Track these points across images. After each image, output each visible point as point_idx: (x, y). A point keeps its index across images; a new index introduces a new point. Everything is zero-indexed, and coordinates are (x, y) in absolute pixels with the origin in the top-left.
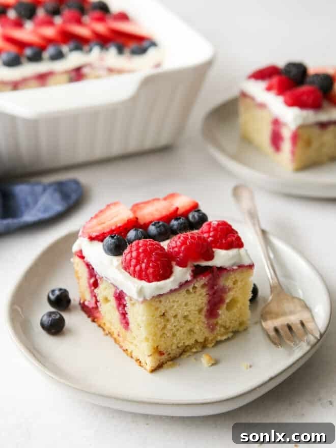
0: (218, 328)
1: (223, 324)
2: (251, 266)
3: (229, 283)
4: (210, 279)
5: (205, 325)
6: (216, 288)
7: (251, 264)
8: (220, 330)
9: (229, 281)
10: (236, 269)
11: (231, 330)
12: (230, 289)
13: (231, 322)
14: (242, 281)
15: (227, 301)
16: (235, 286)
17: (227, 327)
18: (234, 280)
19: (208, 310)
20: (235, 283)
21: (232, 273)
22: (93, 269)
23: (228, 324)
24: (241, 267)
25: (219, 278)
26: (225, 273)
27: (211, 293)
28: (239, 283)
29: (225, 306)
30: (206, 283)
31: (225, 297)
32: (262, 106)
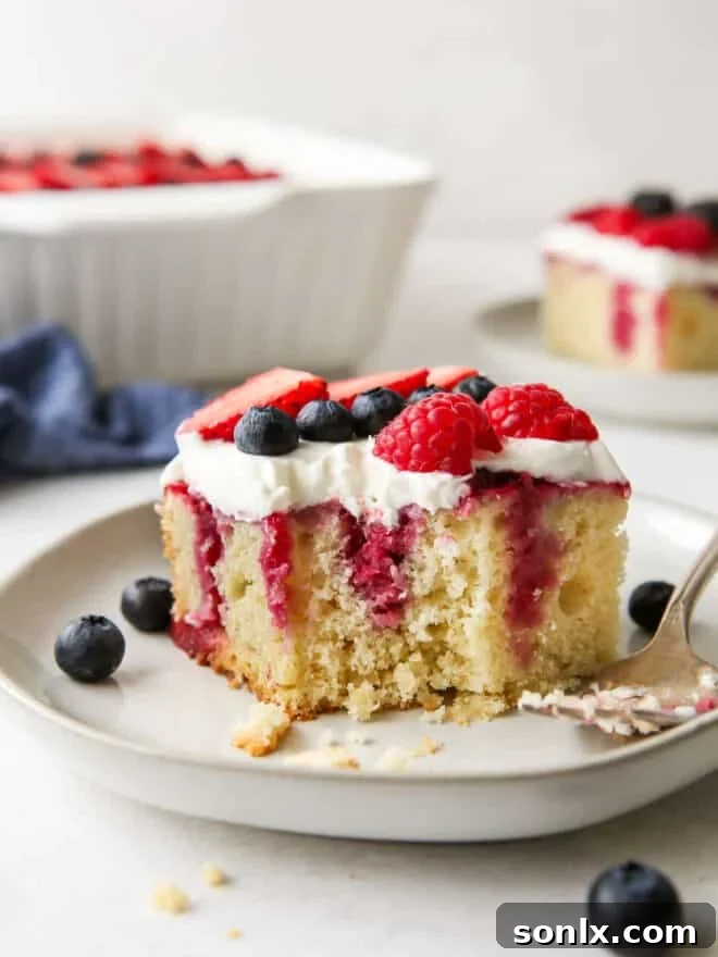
0: (541, 658)
1: (555, 650)
2: (620, 489)
3: (566, 527)
4: (515, 505)
5: (507, 645)
6: (531, 533)
7: (623, 482)
8: (545, 667)
9: (566, 519)
10: (584, 489)
11: (573, 670)
12: (568, 548)
13: (574, 649)
14: (598, 527)
15: (564, 578)
16: (581, 540)
17: (565, 661)
18: (578, 518)
19: (511, 600)
20: (581, 528)
21: (570, 497)
22: (209, 507)
23: (566, 652)
24: (594, 484)
25: (539, 506)
26: (554, 495)
27: (517, 545)
28: (592, 532)
29: (557, 593)
30: (507, 514)
31: (557, 566)
32: (589, 269)
